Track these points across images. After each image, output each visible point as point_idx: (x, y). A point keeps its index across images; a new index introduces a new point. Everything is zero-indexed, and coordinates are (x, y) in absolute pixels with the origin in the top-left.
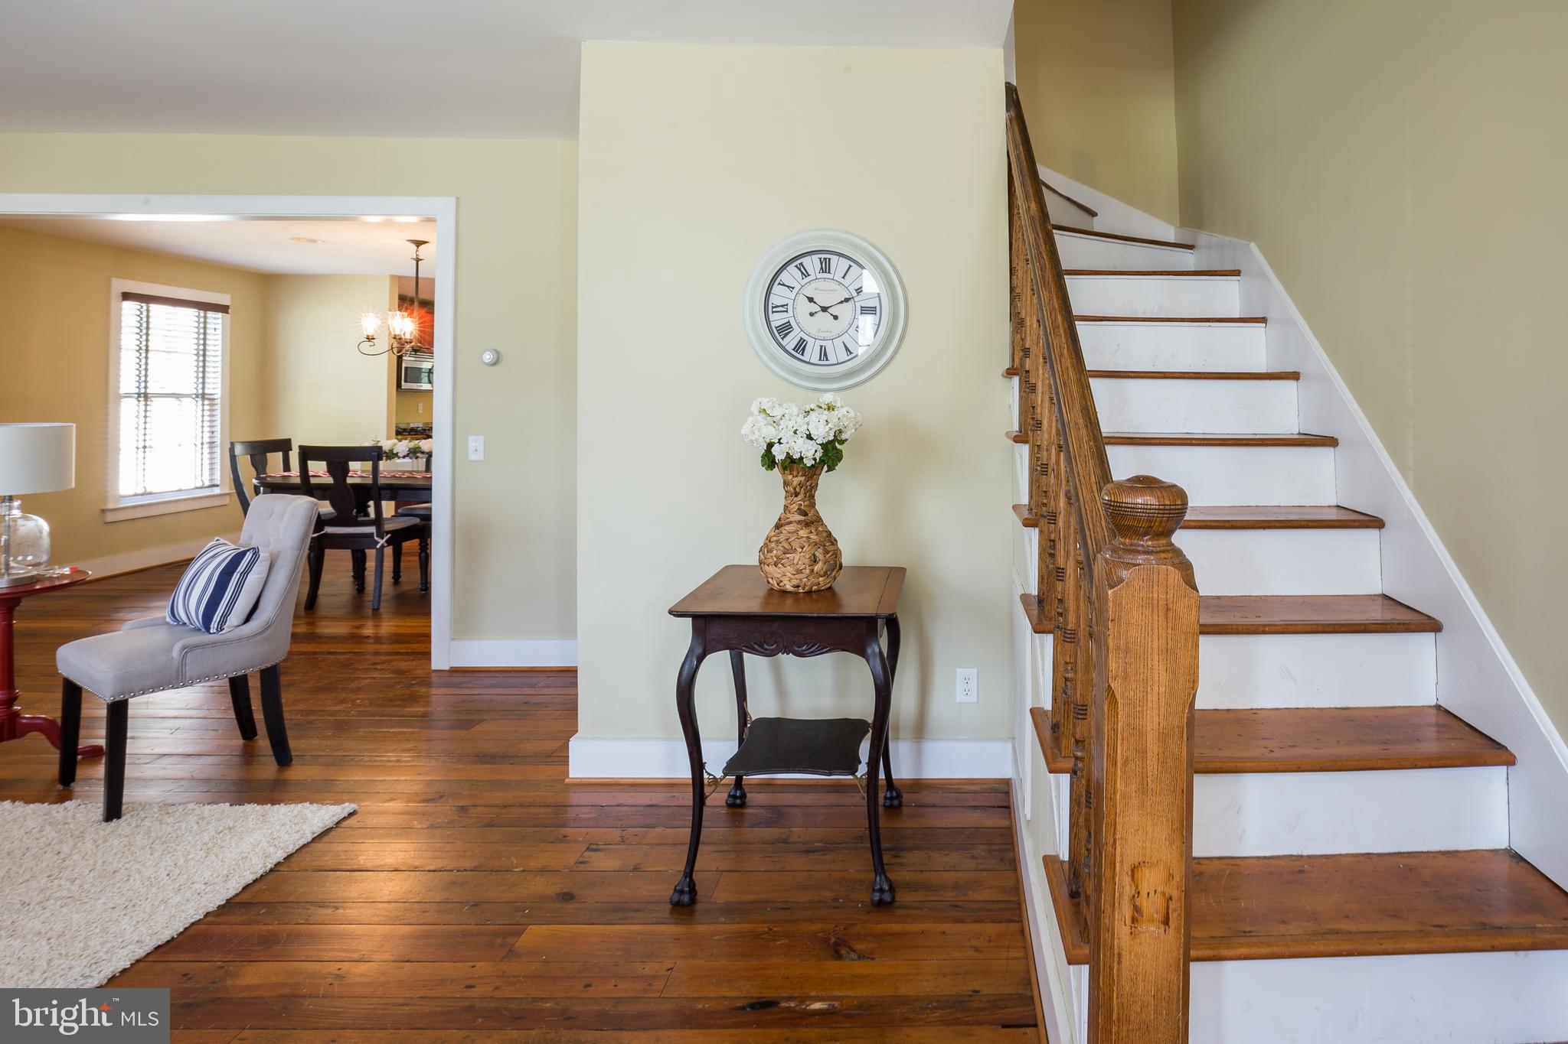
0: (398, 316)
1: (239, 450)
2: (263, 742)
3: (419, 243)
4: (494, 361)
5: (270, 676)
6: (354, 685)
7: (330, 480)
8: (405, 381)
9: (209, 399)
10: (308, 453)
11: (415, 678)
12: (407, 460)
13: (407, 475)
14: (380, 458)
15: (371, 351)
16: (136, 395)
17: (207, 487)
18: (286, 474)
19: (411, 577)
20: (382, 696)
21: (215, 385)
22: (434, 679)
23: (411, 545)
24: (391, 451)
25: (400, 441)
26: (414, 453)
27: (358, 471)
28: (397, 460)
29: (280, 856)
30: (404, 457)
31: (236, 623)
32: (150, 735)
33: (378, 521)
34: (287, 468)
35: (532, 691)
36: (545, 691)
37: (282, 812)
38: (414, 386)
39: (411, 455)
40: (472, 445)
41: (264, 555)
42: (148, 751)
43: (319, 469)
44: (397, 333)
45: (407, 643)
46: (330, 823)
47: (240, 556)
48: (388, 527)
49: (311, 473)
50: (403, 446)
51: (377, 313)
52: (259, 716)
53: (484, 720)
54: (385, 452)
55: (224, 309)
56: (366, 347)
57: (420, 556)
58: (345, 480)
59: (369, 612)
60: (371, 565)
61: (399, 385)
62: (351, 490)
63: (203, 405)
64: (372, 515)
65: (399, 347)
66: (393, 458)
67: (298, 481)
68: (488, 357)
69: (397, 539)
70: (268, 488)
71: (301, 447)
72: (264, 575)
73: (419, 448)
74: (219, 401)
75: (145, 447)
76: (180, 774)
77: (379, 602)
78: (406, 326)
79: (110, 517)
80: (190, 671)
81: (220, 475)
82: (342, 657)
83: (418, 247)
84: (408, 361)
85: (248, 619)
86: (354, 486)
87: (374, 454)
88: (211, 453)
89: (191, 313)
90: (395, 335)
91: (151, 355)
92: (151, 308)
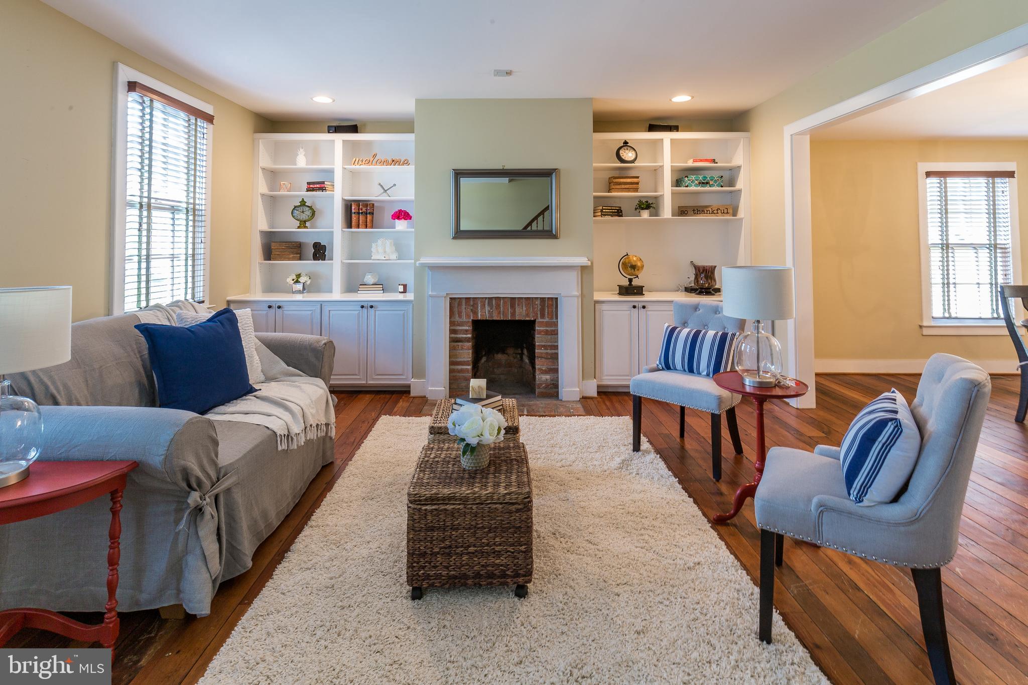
1: (1007, 293)
9: (1000, 248)
16: (940, 245)
31: (878, 499)
47: (881, 425)
55: (1008, 174)
63: (996, 252)
74: (1009, 250)
75: (949, 283)
79: (926, 332)
80: (827, 532)
85: (894, 499)
89: (981, 181)
91: (949, 215)
92: (948, 181)
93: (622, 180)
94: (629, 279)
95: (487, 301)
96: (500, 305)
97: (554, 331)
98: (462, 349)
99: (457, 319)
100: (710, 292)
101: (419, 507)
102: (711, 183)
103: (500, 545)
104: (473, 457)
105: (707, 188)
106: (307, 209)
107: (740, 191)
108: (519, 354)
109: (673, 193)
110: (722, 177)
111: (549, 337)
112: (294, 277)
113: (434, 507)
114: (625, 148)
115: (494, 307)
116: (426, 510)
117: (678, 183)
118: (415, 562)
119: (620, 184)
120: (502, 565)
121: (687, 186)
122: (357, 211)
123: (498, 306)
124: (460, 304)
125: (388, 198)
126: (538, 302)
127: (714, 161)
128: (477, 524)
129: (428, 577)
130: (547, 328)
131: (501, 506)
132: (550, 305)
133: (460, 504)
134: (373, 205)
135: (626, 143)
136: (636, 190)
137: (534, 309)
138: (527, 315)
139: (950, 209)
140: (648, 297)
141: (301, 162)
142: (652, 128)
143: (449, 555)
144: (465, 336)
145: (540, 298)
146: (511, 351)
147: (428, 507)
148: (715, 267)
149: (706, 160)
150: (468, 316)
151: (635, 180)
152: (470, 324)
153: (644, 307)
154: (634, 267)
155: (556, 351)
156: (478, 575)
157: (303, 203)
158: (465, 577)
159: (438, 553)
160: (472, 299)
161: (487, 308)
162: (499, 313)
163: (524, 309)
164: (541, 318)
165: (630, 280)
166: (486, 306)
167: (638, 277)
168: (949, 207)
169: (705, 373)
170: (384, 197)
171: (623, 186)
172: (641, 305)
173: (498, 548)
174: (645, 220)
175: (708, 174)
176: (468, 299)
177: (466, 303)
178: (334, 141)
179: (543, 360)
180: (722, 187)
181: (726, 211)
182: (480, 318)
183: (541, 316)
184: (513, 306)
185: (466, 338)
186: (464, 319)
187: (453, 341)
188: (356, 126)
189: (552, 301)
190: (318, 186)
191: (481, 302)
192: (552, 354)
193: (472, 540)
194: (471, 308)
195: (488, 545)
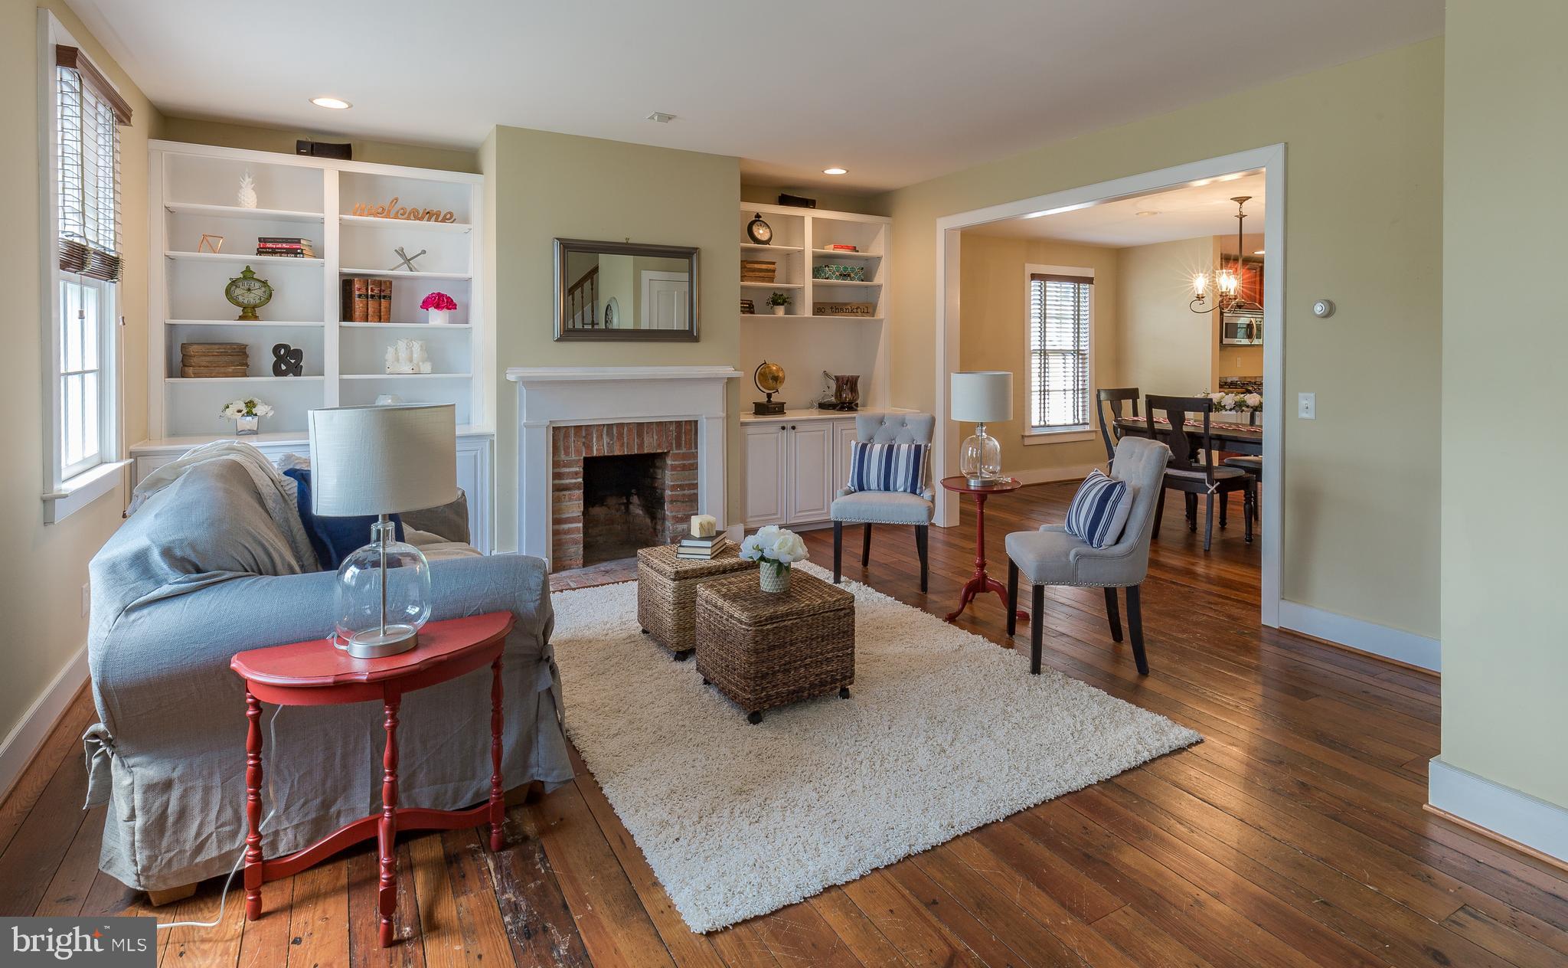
0: (1225, 274)
1: (1103, 396)
2: (1127, 648)
3: (1241, 200)
4: (1326, 313)
5: (1133, 592)
6: (1194, 618)
7: (1170, 427)
8: (1226, 337)
9: (1082, 354)
10: (1153, 402)
11: (1247, 628)
12: (1233, 412)
13: (1234, 427)
14: (1210, 410)
15: (1201, 309)
16: (1039, 352)
17: (1081, 425)
18: (1136, 418)
19: (1237, 527)
20: (1218, 636)
21: (1085, 346)
22: (1264, 634)
23: (1237, 496)
24: (1219, 403)
25: (1227, 394)
26: (1239, 406)
27: (1193, 420)
28: (1224, 412)
29: (1146, 756)
30: (1231, 410)
31: (1110, 543)
32: (1054, 615)
33: (1208, 468)
34: (1135, 414)
35: (1371, 681)
36: (1386, 685)
37: (1146, 718)
38: (1235, 341)
39: (1237, 408)
40: (1303, 403)
41: (1129, 489)
42: (1054, 627)
43: (1161, 416)
44: (1224, 290)
45: (1238, 591)
46: (1181, 743)
47: (1112, 488)
48: (1217, 475)
49: (1155, 420)
50: (1229, 399)
51: (1206, 273)
52: (1125, 624)
53: (1317, 696)
54: (1215, 404)
55: (1089, 281)
56: (1196, 306)
57: (1245, 507)
58: (1182, 428)
59: (1201, 552)
60: (1202, 508)
61: (1221, 341)
62: (1186, 437)
63: (1078, 358)
64: (1203, 462)
65: (1224, 302)
66: (1221, 410)
67: (1145, 425)
68: (1319, 309)
69: (1226, 486)
70: (1123, 429)
71: (1147, 396)
72: (1129, 507)
73: (1244, 401)
74: (1087, 356)
75: (1044, 391)
76: (1075, 655)
77: (1210, 544)
78: (1230, 282)
79: (1027, 442)
80: (1081, 574)
81: (1088, 415)
82: (1182, 589)
83: (1241, 204)
84: (1229, 317)
85: (1118, 541)
86: (1188, 433)
87: (1207, 406)
88: (1083, 398)
89: (1070, 285)
90: (1222, 293)
91: (1047, 320)
92: (1047, 285)
93: (756, 266)
94: (767, 394)
95: (605, 429)
96: (623, 433)
97: (692, 465)
98: (570, 499)
99: (563, 457)
100: (852, 408)
101: (761, 628)
102: (852, 275)
103: (831, 651)
104: (781, 579)
105: (848, 282)
106: (257, 285)
107: (880, 287)
108: (623, 504)
109: (815, 286)
110: (862, 269)
111: (687, 473)
112: (242, 406)
113: (775, 625)
114: (758, 223)
115: (615, 438)
116: (767, 629)
117: (817, 272)
118: (757, 685)
119: (754, 270)
120: (832, 671)
121: (827, 278)
122: (363, 291)
123: (620, 435)
124: (566, 436)
125: (410, 273)
126: (673, 428)
127: (854, 249)
128: (812, 635)
129: (768, 697)
130: (685, 462)
131: (832, 613)
132: (686, 431)
133: (796, 619)
134: (391, 283)
135: (758, 216)
136: (771, 280)
137: (667, 437)
138: (659, 446)
139: (1049, 314)
140: (790, 416)
141: (248, 200)
142: (785, 200)
143: (788, 671)
144: (574, 481)
145: (676, 422)
146: (612, 501)
147: (769, 627)
148: (859, 376)
149: (848, 248)
150: (578, 452)
151: (771, 267)
152: (582, 464)
153: (794, 428)
154: (776, 379)
155: (695, 491)
156: (812, 686)
157: (248, 274)
158: (801, 690)
159: (779, 671)
160: (584, 428)
161: (605, 439)
162: (622, 445)
163: (655, 437)
164: (677, 449)
165: (769, 396)
166: (605, 436)
167: (778, 391)
168: (1047, 312)
169: (902, 489)
170: (404, 272)
171: (757, 274)
172: (789, 426)
173: (830, 655)
174: (780, 318)
175: (849, 264)
176: (578, 428)
177: (575, 434)
178: (322, 170)
179: (679, 504)
180: (862, 281)
181: (866, 311)
182: (595, 454)
183: (676, 447)
184: (640, 435)
185: (575, 483)
186: (574, 457)
187: (557, 489)
188: (349, 146)
189: (691, 425)
190: (284, 245)
191: (597, 431)
192: (690, 495)
193: (808, 652)
194: (584, 440)
195: (821, 654)
